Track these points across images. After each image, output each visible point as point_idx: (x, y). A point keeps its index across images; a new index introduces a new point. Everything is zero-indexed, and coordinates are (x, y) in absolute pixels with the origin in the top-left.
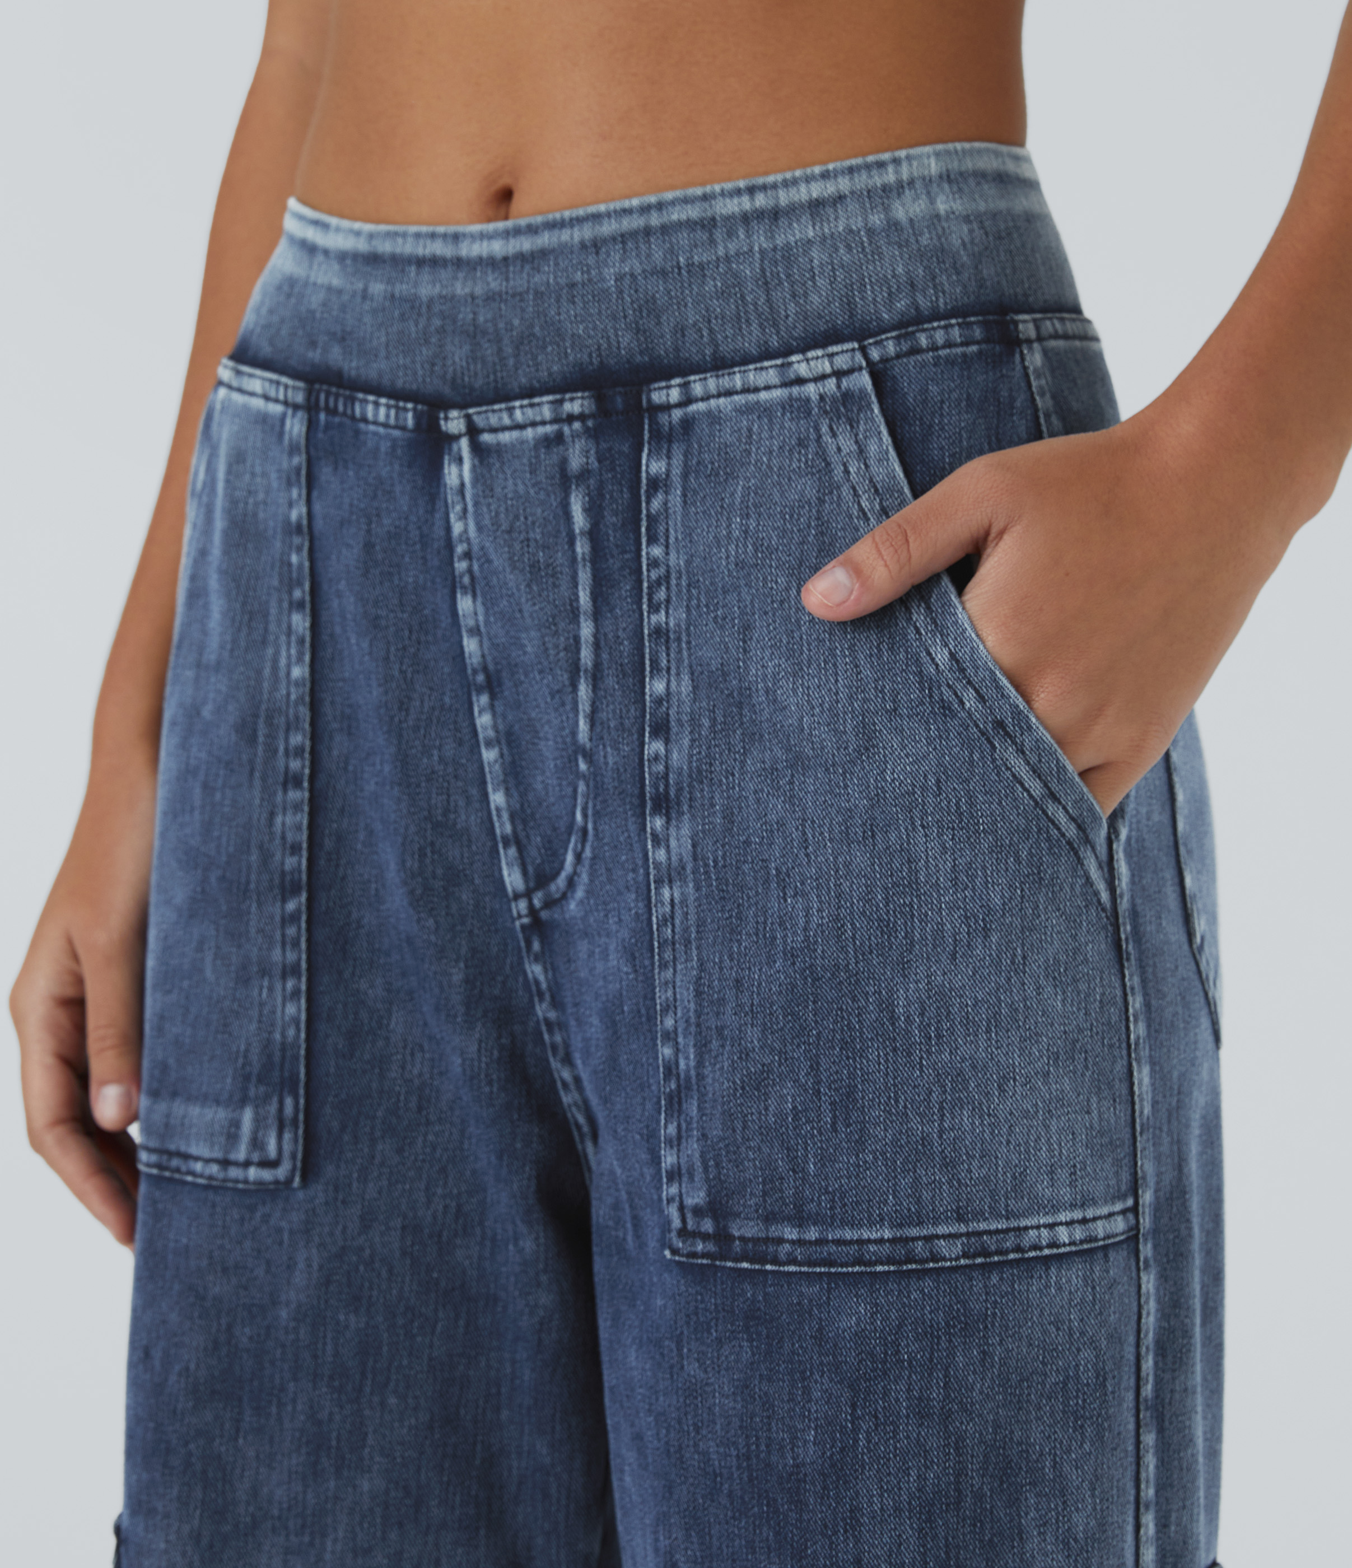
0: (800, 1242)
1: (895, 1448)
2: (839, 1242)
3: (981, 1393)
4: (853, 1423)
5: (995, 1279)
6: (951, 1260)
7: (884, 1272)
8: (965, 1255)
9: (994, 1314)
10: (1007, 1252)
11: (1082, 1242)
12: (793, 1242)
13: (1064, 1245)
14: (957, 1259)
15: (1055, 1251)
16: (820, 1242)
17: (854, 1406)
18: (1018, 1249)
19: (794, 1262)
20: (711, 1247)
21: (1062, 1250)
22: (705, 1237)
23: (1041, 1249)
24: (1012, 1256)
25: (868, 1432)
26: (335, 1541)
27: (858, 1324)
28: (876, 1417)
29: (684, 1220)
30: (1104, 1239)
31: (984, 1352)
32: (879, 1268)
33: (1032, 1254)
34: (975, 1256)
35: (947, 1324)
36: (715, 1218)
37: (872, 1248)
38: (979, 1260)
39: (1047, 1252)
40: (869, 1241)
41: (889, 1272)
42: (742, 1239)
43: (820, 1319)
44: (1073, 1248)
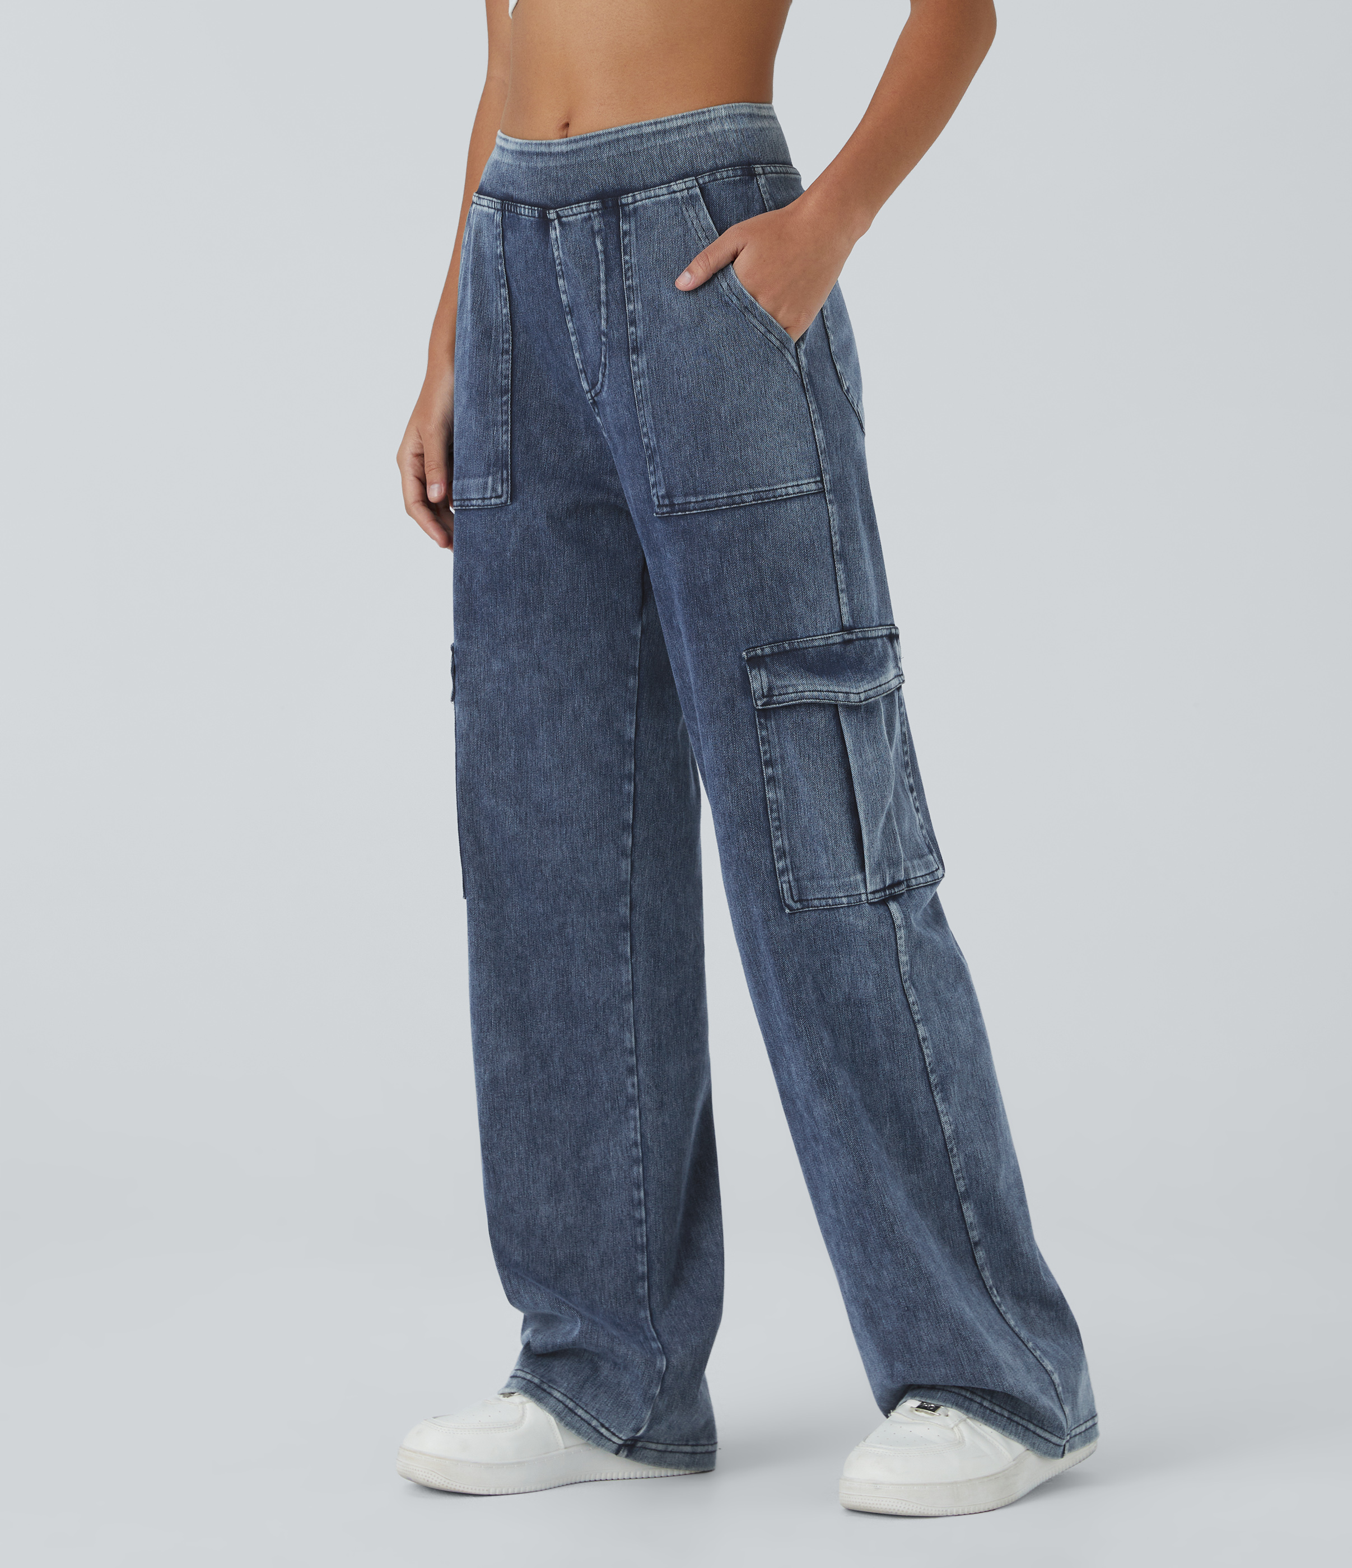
0: (697, 502)
1: (737, 572)
2: (709, 500)
3: (766, 549)
4: (721, 564)
5: (767, 508)
6: (749, 502)
7: (725, 509)
8: (754, 500)
9: (768, 521)
10: (770, 498)
11: (798, 493)
12: (694, 502)
13: (791, 494)
14: (751, 502)
15: (788, 496)
16: (703, 501)
17: (721, 558)
18: (774, 497)
19: (695, 509)
20: (669, 509)
21: (791, 496)
22: (666, 506)
23: (783, 496)
24: (772, 499)
25: (726, 567)
26: (537, 639)
27: (719, 529)
28: (729, 561)
29: (659, 502)
30: (807, 492)
31: (765, 535)
32: (724, 508)
33: (779, 498)
34: (757, 500)
35: (750, 526)
36: (669, 498)
37: (721, 500)
38: (759, 502)
39: (785, 497)
40: (719, 498)
41: (727, 508)
42: (678, 504)
43: (706, 529)
44: (795, 495)
